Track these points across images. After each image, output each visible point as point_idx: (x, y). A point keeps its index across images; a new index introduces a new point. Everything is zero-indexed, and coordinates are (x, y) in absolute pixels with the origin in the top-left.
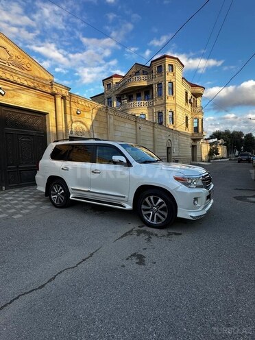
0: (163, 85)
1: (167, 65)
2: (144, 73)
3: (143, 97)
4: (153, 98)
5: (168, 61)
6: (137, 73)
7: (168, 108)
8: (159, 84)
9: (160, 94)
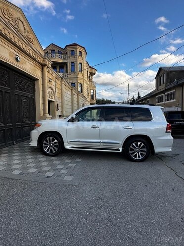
0: (75, 65)
1: (78, 51)
2: (59, 52)
3: (58, 70)
4: (67, 72)
5: (79, 49)
6: (53, 51)
7: (79, 81)
8: (72, 63)
9: (73, 70)
